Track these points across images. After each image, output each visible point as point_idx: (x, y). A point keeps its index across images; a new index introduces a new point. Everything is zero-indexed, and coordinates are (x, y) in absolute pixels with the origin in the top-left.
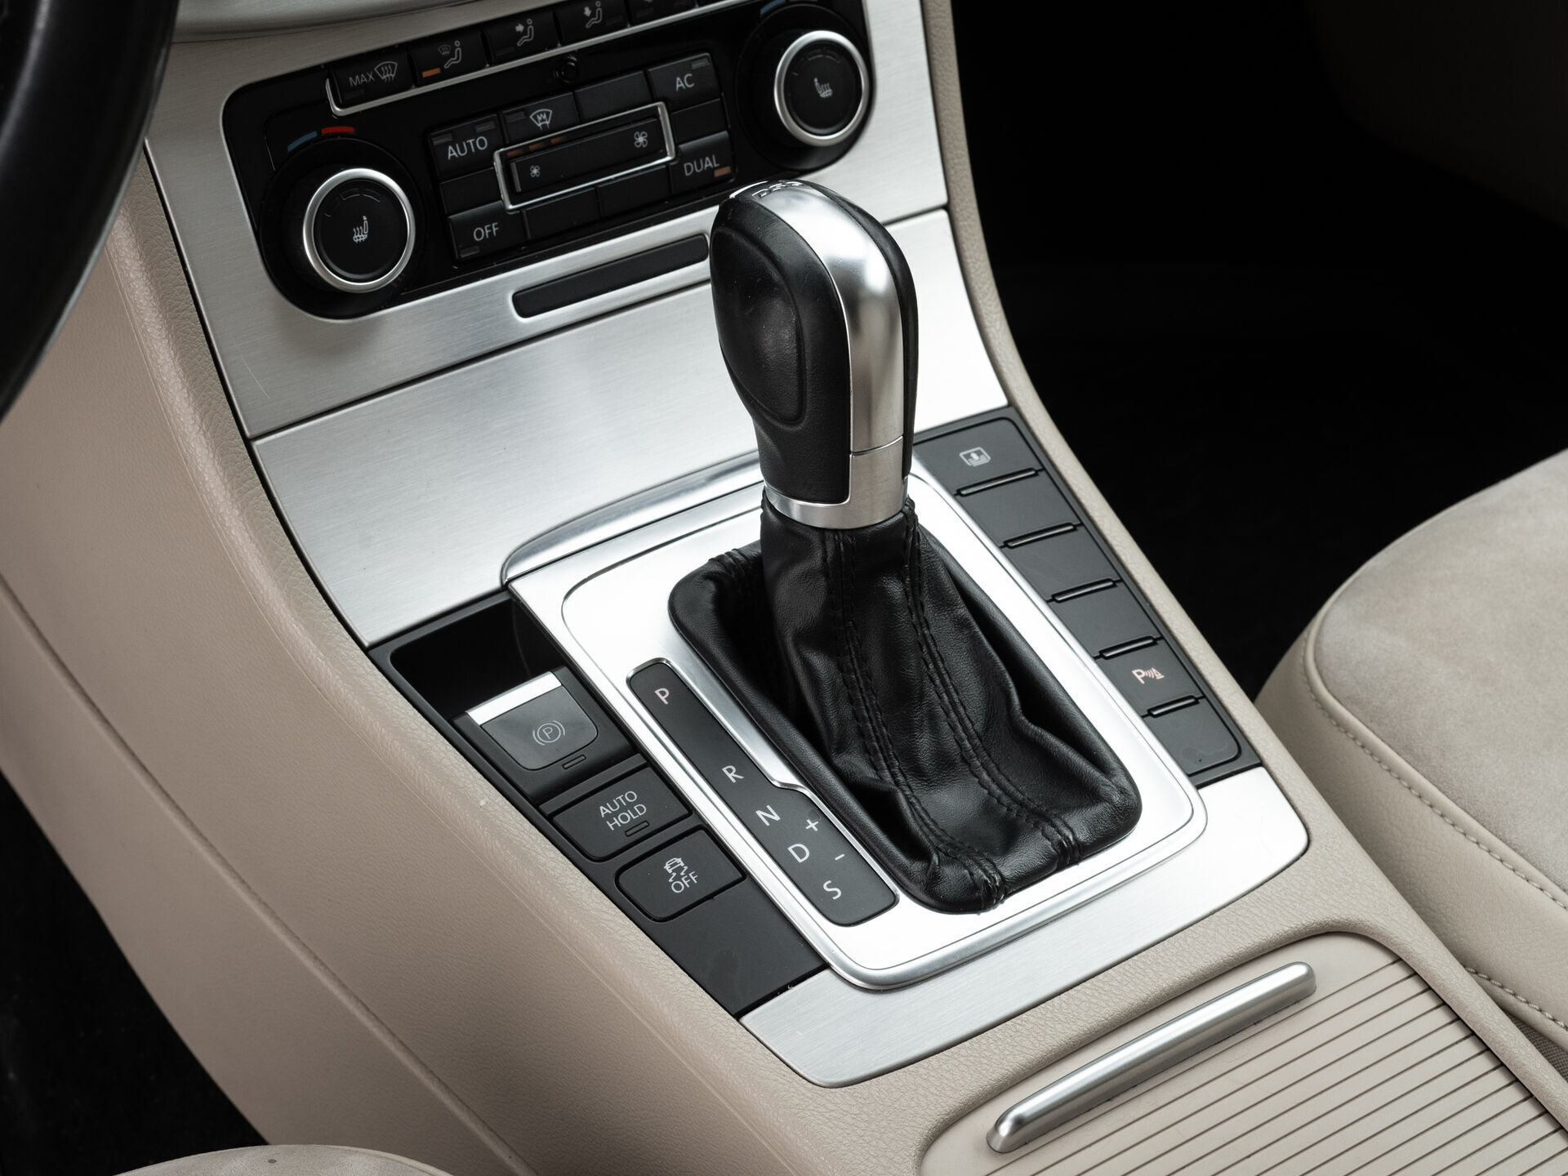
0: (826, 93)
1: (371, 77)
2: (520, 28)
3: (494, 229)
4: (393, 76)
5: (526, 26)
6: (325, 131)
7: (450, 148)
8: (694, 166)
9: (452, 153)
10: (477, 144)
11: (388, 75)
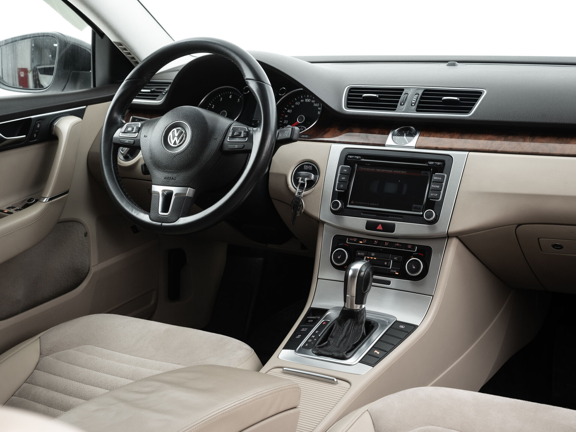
0: (414, 268)
1: (353, 239)
2: (375, 241)
5: (376, 241)
6: (345, 244)
8: (392, 271)
9: (359, 254)
10: (363, 254)
11: (355, 240)
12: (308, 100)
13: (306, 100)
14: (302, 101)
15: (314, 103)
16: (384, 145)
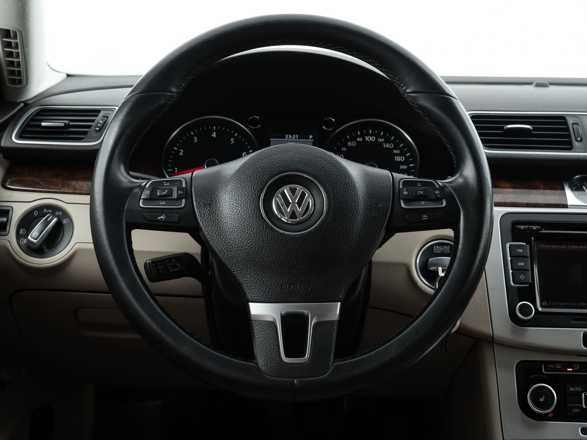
1: (554, 366)
3: (579, 411)
4: (560, 367)
6: (540, 375)
7: (571, 388)
10: (579, 389)
11: (559, 367)
12: (371, 139)
13: (367, 138)
14: (358, 139)
15: (382, 143)
16: (565, 206)
